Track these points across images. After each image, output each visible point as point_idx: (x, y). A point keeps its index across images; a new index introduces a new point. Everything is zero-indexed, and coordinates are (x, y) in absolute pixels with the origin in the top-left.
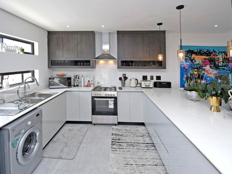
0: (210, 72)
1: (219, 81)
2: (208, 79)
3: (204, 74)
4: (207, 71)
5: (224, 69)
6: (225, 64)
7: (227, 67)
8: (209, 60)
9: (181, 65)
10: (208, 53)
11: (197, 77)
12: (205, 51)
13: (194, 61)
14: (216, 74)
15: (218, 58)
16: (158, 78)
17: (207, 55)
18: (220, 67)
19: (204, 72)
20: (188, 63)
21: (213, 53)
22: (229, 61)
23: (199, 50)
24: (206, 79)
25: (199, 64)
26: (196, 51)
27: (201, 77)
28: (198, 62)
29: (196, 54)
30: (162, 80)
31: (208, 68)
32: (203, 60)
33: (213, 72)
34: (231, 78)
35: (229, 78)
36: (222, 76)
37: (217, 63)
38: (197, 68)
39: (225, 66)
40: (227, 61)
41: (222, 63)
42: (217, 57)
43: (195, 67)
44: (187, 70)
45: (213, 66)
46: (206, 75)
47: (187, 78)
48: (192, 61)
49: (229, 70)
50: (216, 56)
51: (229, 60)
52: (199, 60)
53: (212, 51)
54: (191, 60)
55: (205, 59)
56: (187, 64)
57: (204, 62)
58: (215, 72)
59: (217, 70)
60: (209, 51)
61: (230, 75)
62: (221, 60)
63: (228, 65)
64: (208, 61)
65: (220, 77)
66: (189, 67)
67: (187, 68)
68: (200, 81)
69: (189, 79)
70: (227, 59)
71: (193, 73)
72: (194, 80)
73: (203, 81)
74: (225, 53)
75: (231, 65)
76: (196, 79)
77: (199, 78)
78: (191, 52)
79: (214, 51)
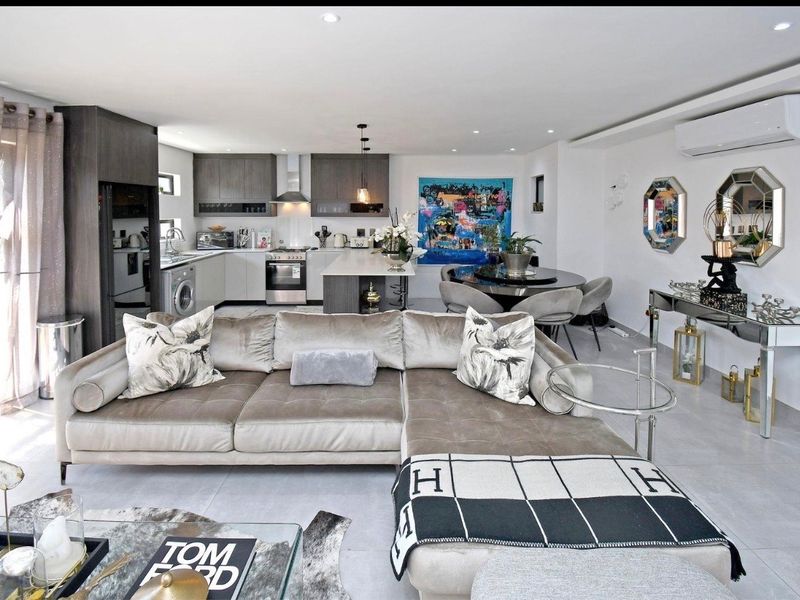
0: (466, 222)
1: (481, 236)
2: (464, 233)
3: (457, 225)
4: (461, 220)
5: (489, 217)
6: (491, 207)
7: (493, 214)
8: (465, 202)
9: (419, 211)
10: (464, 190)
11: (445, 230)
12: (459, 187)
13: (441, 204)
14: (476, 225)
15: (480, 199)
17: (463, 194)
18: (482, 214)
19: (456, 222)
20: (431, 207)
21: (473, 190)
22: (497, 203)
23: (449, 185)
24: (459, 234)
25: (448, 209)
26: (445, 187)
27: (451, 230)
28: (448, 206)
29: (446, 191)
31: (463, 215)
32: (456, 202)
33: (471, 222)
34: (499, 231)
35: (497, 232)
36: (485, 228)
37: (478, 206)
38: (446, 216)
39: (491, 211)
40: (495, 203)
41: (486, 207)
42: (479, 197)
43: (443, 213)
44: (429, 218)
45: (472, 212)
46: (460, 226)
47: (429, 232)
48: (438, 203)
49: (497, 219)
50: (477, 194)
51: (498, 201)
52: (449, 201)
53: (470, 187)
54: (437, 201)
55: (459, 200)
56: (430, 209)
57: (457, 206)
58: (475, 221)
59: (477, 218)
60: (467, 187)
61: (498, 227)
62: (485, 202)
63: (496, 210)
64: (463, 203)
65: (483, 230)
66: (434, 213)
67: (429, 215)
68: (449, 236)
69: (432, 234)
70: (496, 200)
71: (439, 223)
72: (440, 235)
73: (455, 238)
74: (491, 189)
75: (500, 209)
76: (444, 233)
77: (448, 231)
78: (437, 188)
79: (474, 187)
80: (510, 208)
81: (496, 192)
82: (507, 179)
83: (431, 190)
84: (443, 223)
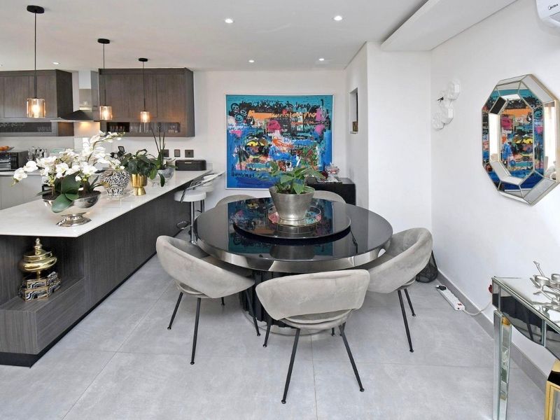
0: (281, 142)
1: (297, 158)
2: (278, 154)
3: (270, 145)
4: (275, 141)
5: (306, 137)
6: (308, 127)
7: (311, 134)
8: (279, 121)
9: (228, 131)
10: (278, 109)
11: (257, 151)
12: (271, 104)
13: (252, 123)
14: (291, 146)
15: (296, 117)
16: (189, 153)
17: (276, 112)
18: (298, 134)
19: (269, 143)
20: (241, 127)
21: (287, 108)
22: (315, 122)
23: (260, 103)
24: (273, 155)
25: (260, 128)
26: (255, 105)
27: (263, 151)
28: (259, 125)
29: (257, 109)
30: (197, 157)
31: (276, 135)
32: (269, 121)
33: (286, 143)
34: (318, 152)
35: (316, 154)
36: (302, 149)
37: (293, 126)
38: (257, 136)
39: (308, 131)
40: (312, 122)
41: (302, 126)
42: (294, 115)
43: (255, 133)
44: (238, 138)
45: (287, 132)
46: (274, 147)
47: (240, 154)
48: (248, 122)
49: (316, 139)
50: (293, 113)
51: (316, 120)
52: (260, 120)
53: (284, 105)
54: (247, 120)
55: (272, 119)
56: (239, 129)
57: (270, 125)
58: (290, 142)
59: (293, 139)
60: (280, 105)
61: (317, 148)
62: (301, 120)
63: (313, 130)
64: (277, 122)
65: (300, 152)
66: (244, 133)
67: (239, 135)
68: (262, 158)
69: (243, 155)
70: (313, 119)
71: (249, 144)
72: (252, 157)
73: (269, 159)
74: (308, 107)
75: (318, 129)
76: (256, 154)
77: (260, 153)
78: (246, 106)
79: (289, 105)
80: (330, 128)
81: (314, 110)
82: (326, 96)
83: (240, 108)
84: (255, 144)
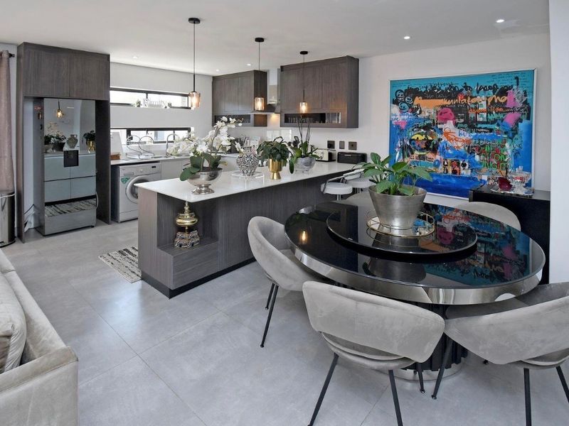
0: (455, 136)
1: (477, 158)
2: (450, 152)
3: (440, 140)
4: (447, 134)
5: (491, 130)
6: (494, 116)
7: (498, 125)
8: (452, 108)
9: (391, 122)
10: (452, 93)
11: (424, 146)
12: (443, 88)
13: (418, 112)
14: (468, 141)
15: (476, 103)
16: (353, 145)
17: (449, 98)
18: (479, 126)
19: (439, 136)
20: (406, 117)
21: (465, 92)
22: (505, 109)
23: (429, 87)
24: (443, 152)
25: (428, 118)
26: (423, 90)
27: (431, 147)
28: (427, 114)
29: (424, 96)
30: (360, 150)
31: (449, 126)
32: (439, 109)
33: (462, 137)
34: (509, 151)
35: (505, 153)
36: (484, 146)
37: (472, 115)
38: (424, 128)
39: (494, 122)
40: (501, 110)
41: (485, 115)
42: (473, 101)
43: (421, 125)
44: (402, 130)
45: (463, 123)
46: (445, 142)
47: (403, 149)
48: (414, 111)
49: (506, 133)
50: (472, 97)
51: (507, 106)
52: (428, 108)
53: (460, 87)
54: (413, 109)
55: (443, 107)
56: (403, 119)
57: (441, 114)
58: (467, 136)
59: (471, 132)
60: (454, 89)
61: (507, 145)
62: (485, 107)
63: (502, 120)
64: (450, 111)
65: (480, 150)
66: (409, 124)
67: (403, 127)
68: (429, 155)
69: (407, 150)
70: (503, 105)
71: (415, 137)
72: (417, 153)
73: (438, 157)
74: (494, 88)
75: (510, 119)
76: (422, 150)
77: (427, 148)
78: (413, 92)
79: (466, 87)
80: (529, 118)
81: (503, 92)
82: (523, 72)
83: (405, 95)
84: (421, 138)
